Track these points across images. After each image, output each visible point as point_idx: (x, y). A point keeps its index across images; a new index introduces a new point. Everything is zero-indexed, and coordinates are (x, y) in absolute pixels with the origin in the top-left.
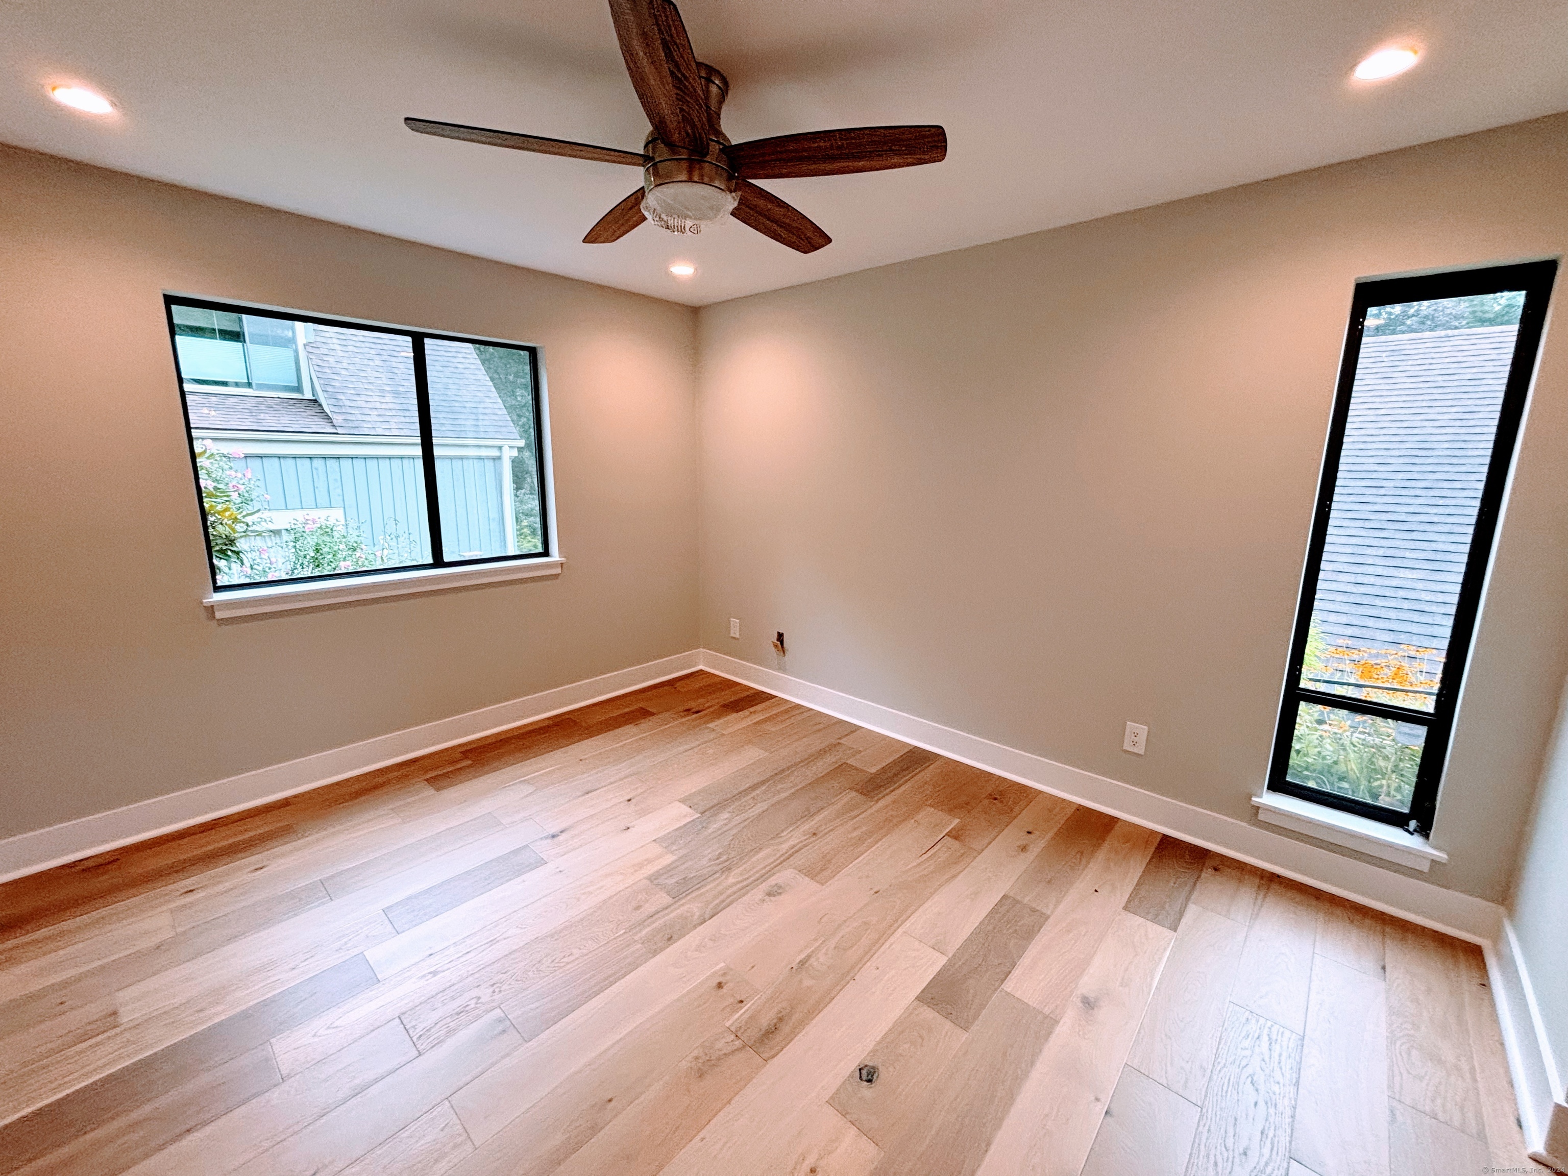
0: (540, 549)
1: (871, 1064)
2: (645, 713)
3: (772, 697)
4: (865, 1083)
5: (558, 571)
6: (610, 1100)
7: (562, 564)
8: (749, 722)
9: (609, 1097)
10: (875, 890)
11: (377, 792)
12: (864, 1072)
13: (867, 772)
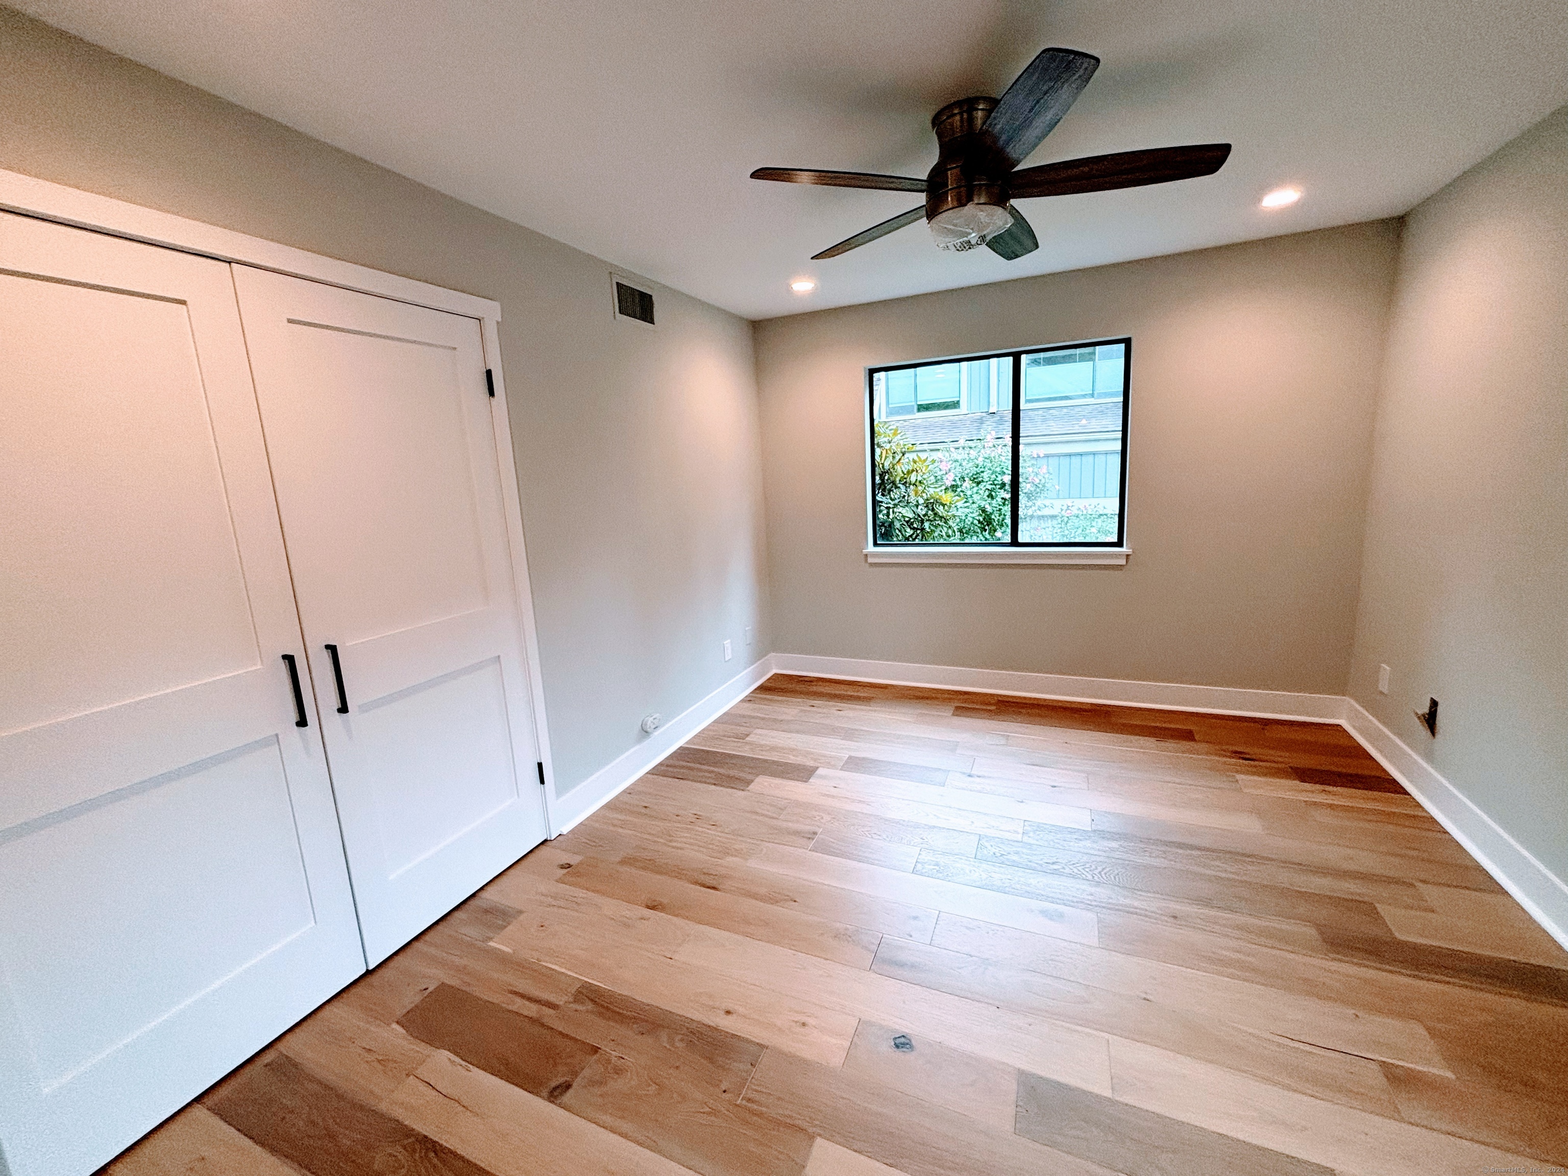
0: (1115, 539)
1: (914, 1042)
2: (1188, 736)
3: (1400, 790)
4: (893, 1043)
5: (1123, 562)
6: (795, 901)
7: (1128, 556)
8: (1303, 797)
9: (797, 900)
10: (1148, 997)
11: (928, 702)
12: (903, 1040)
13: (1392, 934)
